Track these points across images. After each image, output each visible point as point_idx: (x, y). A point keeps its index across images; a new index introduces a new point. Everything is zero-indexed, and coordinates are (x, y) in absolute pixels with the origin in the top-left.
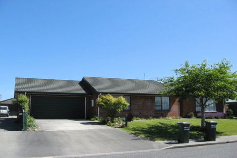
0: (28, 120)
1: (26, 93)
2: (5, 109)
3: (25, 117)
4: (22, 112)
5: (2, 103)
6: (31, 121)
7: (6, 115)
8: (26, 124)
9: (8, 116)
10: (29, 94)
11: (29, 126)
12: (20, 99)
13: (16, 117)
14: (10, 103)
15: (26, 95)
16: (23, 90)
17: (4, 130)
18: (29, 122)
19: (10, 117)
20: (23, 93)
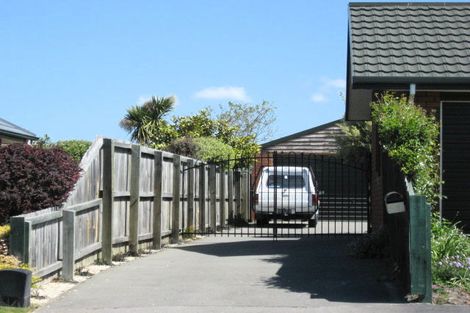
0: (436, 243)
1: (413, 90)
2: (296, 182)
3: (422, 223)
4: (404, 197)
5: (281, 149)
6: (448, 249)
7: (305, 216)
8: (425, 262)
9: (312, 224)
10: (430, 93)
11: (446, 277)
12: (386, 121)
13: (360, 227)
14: (321, 147)
15: (417, 101)
16: (397, 72)
17: (306, 296)
18: (442, 254)
19: (325, 227)
20: (398, 87)
